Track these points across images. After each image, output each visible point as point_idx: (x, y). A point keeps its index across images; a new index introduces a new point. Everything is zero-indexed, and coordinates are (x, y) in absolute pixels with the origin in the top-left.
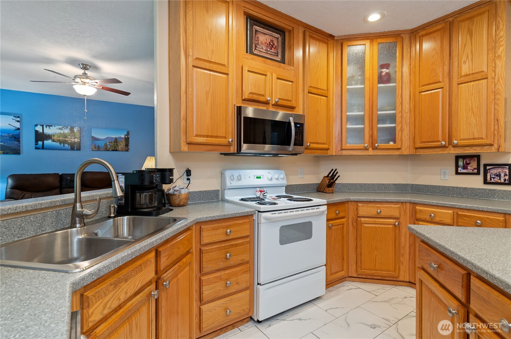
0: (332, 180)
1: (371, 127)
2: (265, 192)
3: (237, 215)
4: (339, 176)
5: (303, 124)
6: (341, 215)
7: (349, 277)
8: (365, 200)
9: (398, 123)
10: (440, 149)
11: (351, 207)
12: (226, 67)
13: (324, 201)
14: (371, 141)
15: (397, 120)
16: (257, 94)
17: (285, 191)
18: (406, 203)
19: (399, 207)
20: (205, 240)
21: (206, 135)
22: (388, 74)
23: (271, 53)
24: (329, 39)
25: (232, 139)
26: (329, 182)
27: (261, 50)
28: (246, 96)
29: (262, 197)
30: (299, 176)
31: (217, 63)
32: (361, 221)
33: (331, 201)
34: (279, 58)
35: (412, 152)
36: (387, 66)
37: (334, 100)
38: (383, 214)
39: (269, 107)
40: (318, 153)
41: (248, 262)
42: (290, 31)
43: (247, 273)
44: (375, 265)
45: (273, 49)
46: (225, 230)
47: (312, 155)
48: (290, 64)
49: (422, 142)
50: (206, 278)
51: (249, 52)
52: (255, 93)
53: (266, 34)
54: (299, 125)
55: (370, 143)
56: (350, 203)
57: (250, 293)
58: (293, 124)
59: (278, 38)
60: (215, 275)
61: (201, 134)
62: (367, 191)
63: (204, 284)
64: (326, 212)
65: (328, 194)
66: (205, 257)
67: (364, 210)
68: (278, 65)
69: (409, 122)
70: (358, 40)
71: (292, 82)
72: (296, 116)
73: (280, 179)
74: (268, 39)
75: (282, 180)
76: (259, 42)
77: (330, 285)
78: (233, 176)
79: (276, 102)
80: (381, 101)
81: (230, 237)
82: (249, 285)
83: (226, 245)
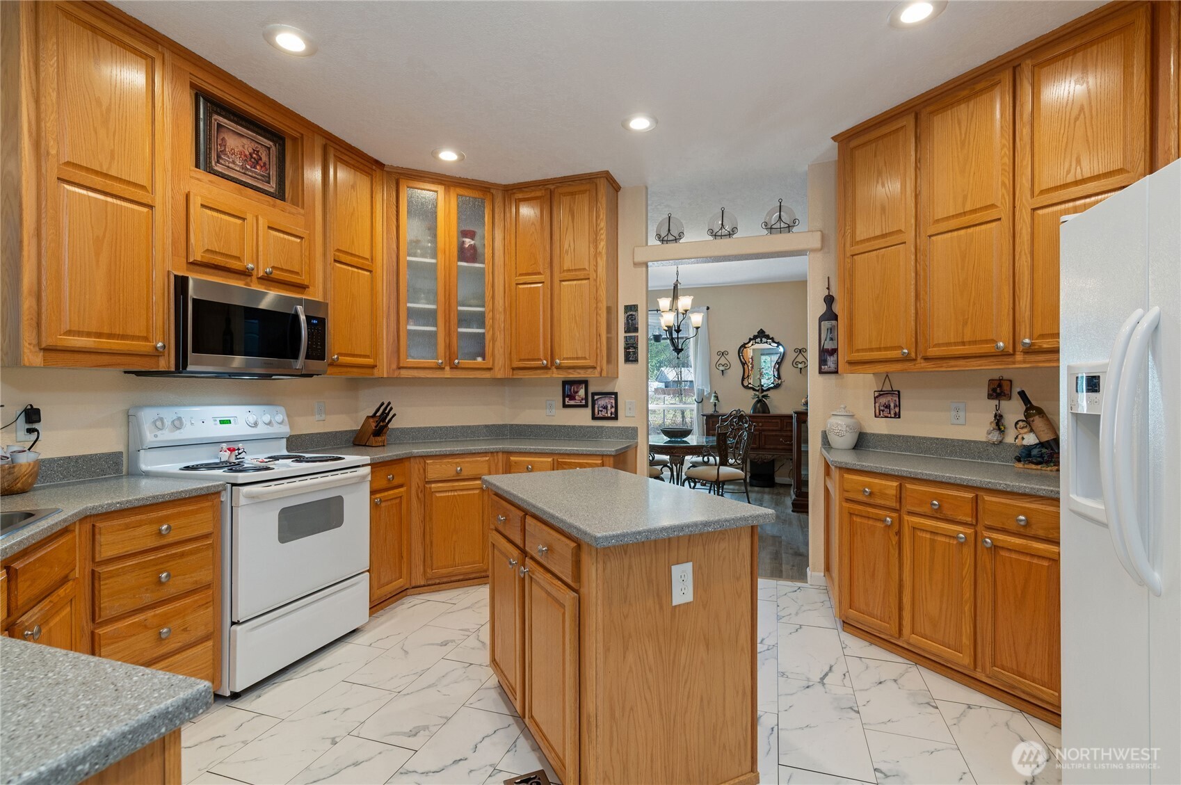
0: (383, 422)
1: (447, 331)
2: (240, 451)
3: (183, 495)
4: (394, 415)
5: (325, 319)
6: (397, 481)
7: (413, 588)
8: (438, 453)
9: (488, 328)
10: (542, 371)
11: (415, 467)
12: (148, 191)
13: (366, 459)
14: (447, 354)
15: (487, 323)
16: (224, 254)
17: (287, 448)
18: (497, 452)
19: (487, 460)
20: (106, 552)
21: (96, 333)
22: (473, 247)
23: (254, 175)
24: (374, 167)
25: (163, 342)
26: (376, 427)
27: (231, 165)
28: (197, 256)
29: (233, 460)
30: (317, 416)
31: (125, 180)
32: (430, 488)
33: (378, 458)
34: (272, 187)
35: (508, 374)
36: (471, 235)
37: (384, 277)
38: (465, 474)
39: (251, 281)
40: (355, 373)
41: (208, 586)
42: (294, 139)
43: (207, 608)
44: (454, 558)
45: (258, 167)
46: (154, 527)
47: (343, 377)
48: (295, 203)
49: (521, 360)
50: (109, 630)
51: (202, 166)
52: (220, 253)
53: (242, 136)
54: (315, 322)
55: (447, 358)
56: (412, 460)
57: (213, 646)
58: (303, 318)
59: (269, 149)
60: (132, 620)
61: (81, 330)
62: (444, 440)
63: (103, 642)
64: (369, 478)
65: (374, 448)
66: (106, 587)
67: (436, 470)
68: (270, 200)
69: (504, 327)
70: (424, 182)
71: (301, 238)
72: (308, 304)
73: (275, 424)
74: (246, 146)
75: (279, 426)
76: (227, 150)
77: (378, 607)
78: (162, 420)
79: (266, 272)
80: (464, 290)
81: (168, 540)
82: (211, 630)
83: (159, 556)
